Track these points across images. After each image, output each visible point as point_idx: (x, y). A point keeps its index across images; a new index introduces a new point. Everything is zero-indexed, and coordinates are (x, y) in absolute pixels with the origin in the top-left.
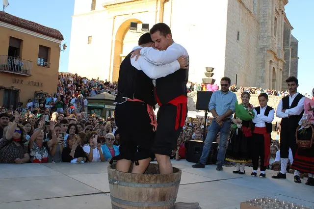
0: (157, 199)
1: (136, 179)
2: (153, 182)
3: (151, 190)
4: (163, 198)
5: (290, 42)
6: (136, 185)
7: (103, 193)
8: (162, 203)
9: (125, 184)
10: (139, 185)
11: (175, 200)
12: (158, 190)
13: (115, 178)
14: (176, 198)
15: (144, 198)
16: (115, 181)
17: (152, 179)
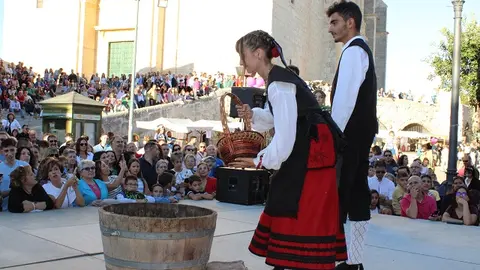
0: (180, 257)
1: (147, 225)
2: (175, 230)
3: (171, 243)
4: (190, 255)
5: (375, 7)
6: (148, 236)
7: (89, 255)
8: (189, 264)
9: (129, 234)
10: (152, 236)
11: (208, 259)
12: (182, 243)
13: (113, 226)
14: (209, 255)
15: (160, 256)
16: (113, 231)
17: (173, 225)
